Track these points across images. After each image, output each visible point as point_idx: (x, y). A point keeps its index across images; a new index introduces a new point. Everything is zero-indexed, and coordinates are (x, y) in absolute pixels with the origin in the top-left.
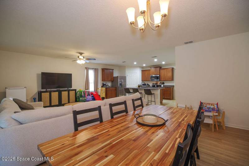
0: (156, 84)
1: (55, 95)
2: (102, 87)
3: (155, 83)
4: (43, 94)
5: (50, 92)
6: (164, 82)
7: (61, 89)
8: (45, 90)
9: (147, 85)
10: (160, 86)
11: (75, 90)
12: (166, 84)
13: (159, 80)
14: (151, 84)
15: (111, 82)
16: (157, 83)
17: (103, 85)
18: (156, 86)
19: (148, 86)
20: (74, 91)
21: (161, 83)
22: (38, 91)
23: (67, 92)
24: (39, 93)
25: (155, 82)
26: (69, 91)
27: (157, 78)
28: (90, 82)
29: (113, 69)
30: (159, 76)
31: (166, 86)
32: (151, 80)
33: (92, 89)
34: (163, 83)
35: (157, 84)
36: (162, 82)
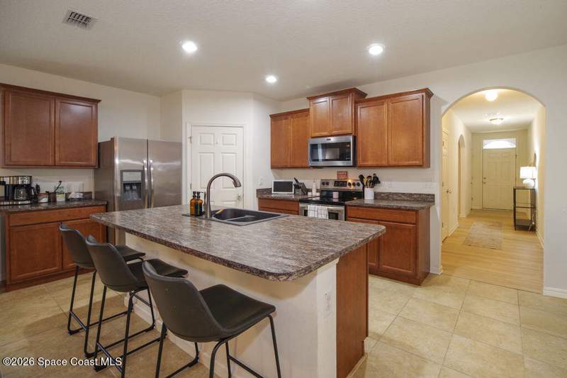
0: (337, 183)
3: (335, 178)
6: (380, 173)
9: (297, 187)
10: (361, 195)
12: (386, 187)
13: (351, 163)
14: (314, 186)
15: (91, 172)
16: (342, 178)
18: (335, 195)
19: (299, 192)
21: (361, 178)
25: (332, 175)
27: (342, 152)
29: (96, 102)
30: (351, 139)
31: (389, 196)
32: (311, 163)
34: (375, 181)
35: (344, 183)
36: (367, 174)
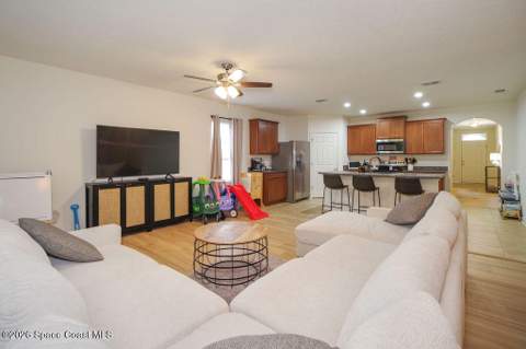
1: (136, 196)
2: (251, 169)
4: (101, 193)
5: (123, 187)
6: (416, 157)
7: (151, 177)
8: (106, 180)
10: (405, 168)
11: (189, 180)
12: (420, 163)
13: (402, 152)
14: (375, 164)
15: (270, 156)
17: (254, 166)
18: (390, 169)
19: (365, 167)
20: (187, 183)
21: (406, 160)
22: (87, 185)
23: (168, 185)
24: (87, 190)
26: (172, 182)
27: (399, 146)
28: (224, 156)
29: (277, 123)
30: (403, 140)
32: (377, 152)
33: (227, 175)
34: (414, 161)
35: (395, 163)
36: (410, 157)
